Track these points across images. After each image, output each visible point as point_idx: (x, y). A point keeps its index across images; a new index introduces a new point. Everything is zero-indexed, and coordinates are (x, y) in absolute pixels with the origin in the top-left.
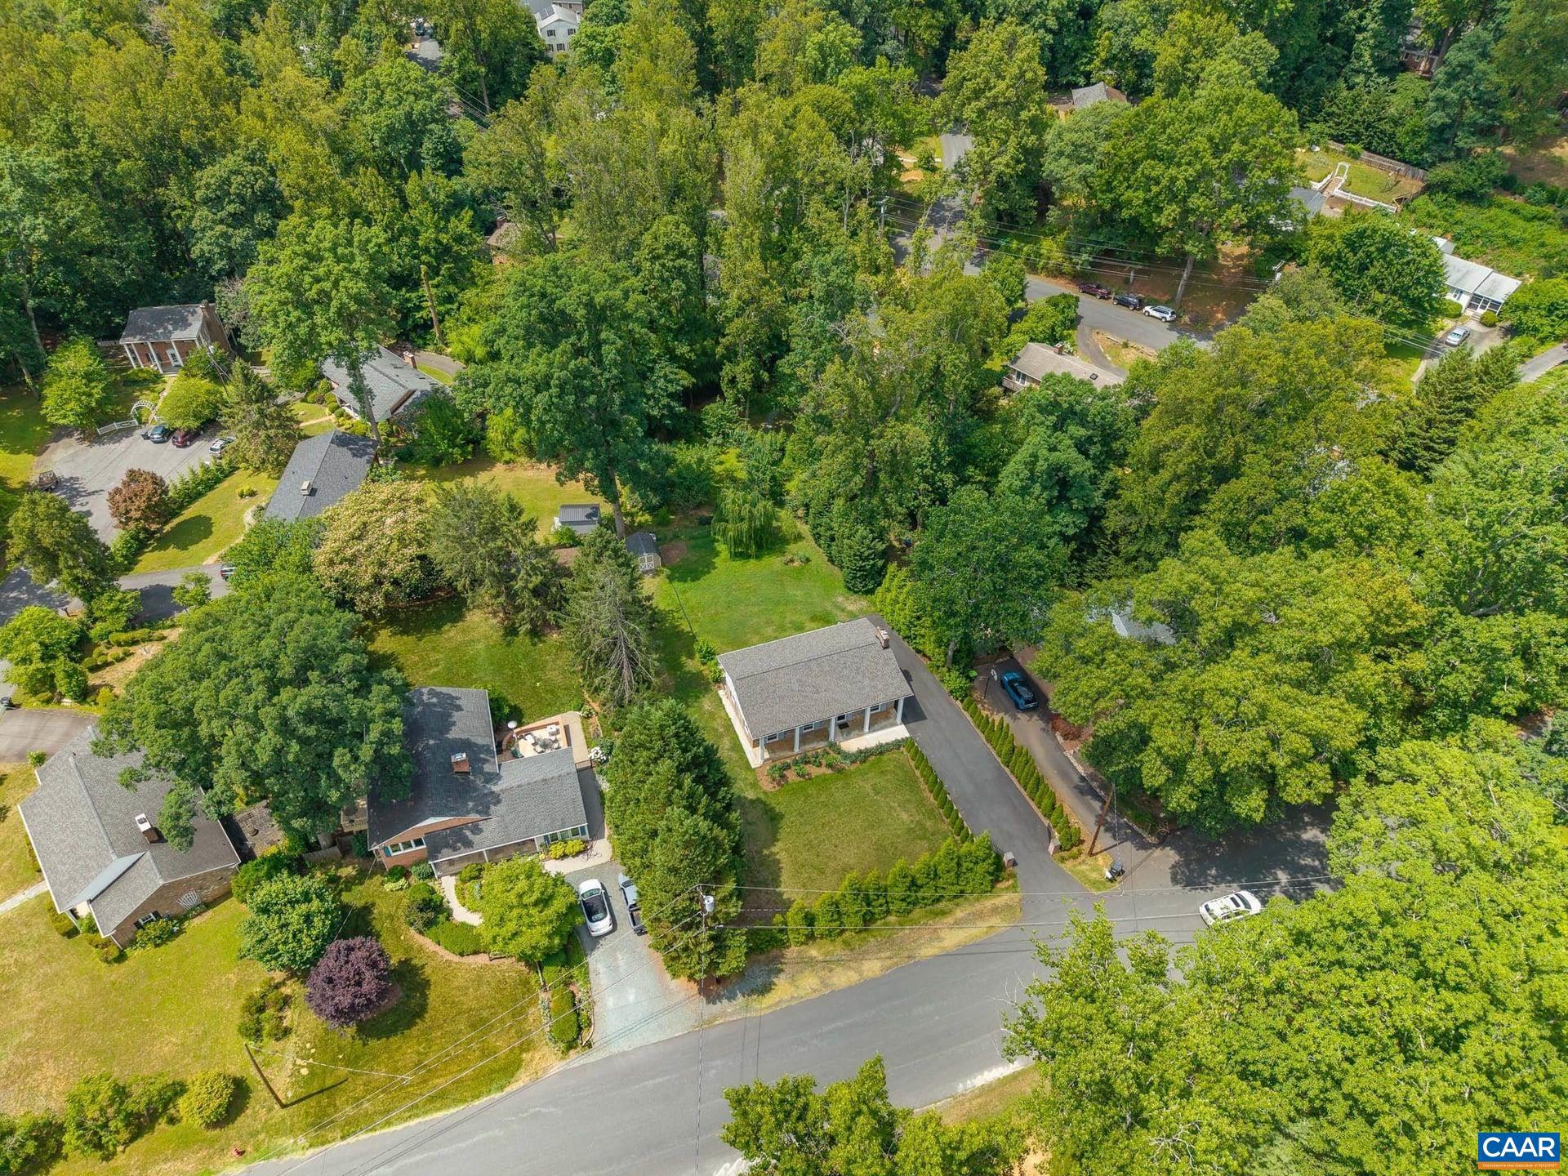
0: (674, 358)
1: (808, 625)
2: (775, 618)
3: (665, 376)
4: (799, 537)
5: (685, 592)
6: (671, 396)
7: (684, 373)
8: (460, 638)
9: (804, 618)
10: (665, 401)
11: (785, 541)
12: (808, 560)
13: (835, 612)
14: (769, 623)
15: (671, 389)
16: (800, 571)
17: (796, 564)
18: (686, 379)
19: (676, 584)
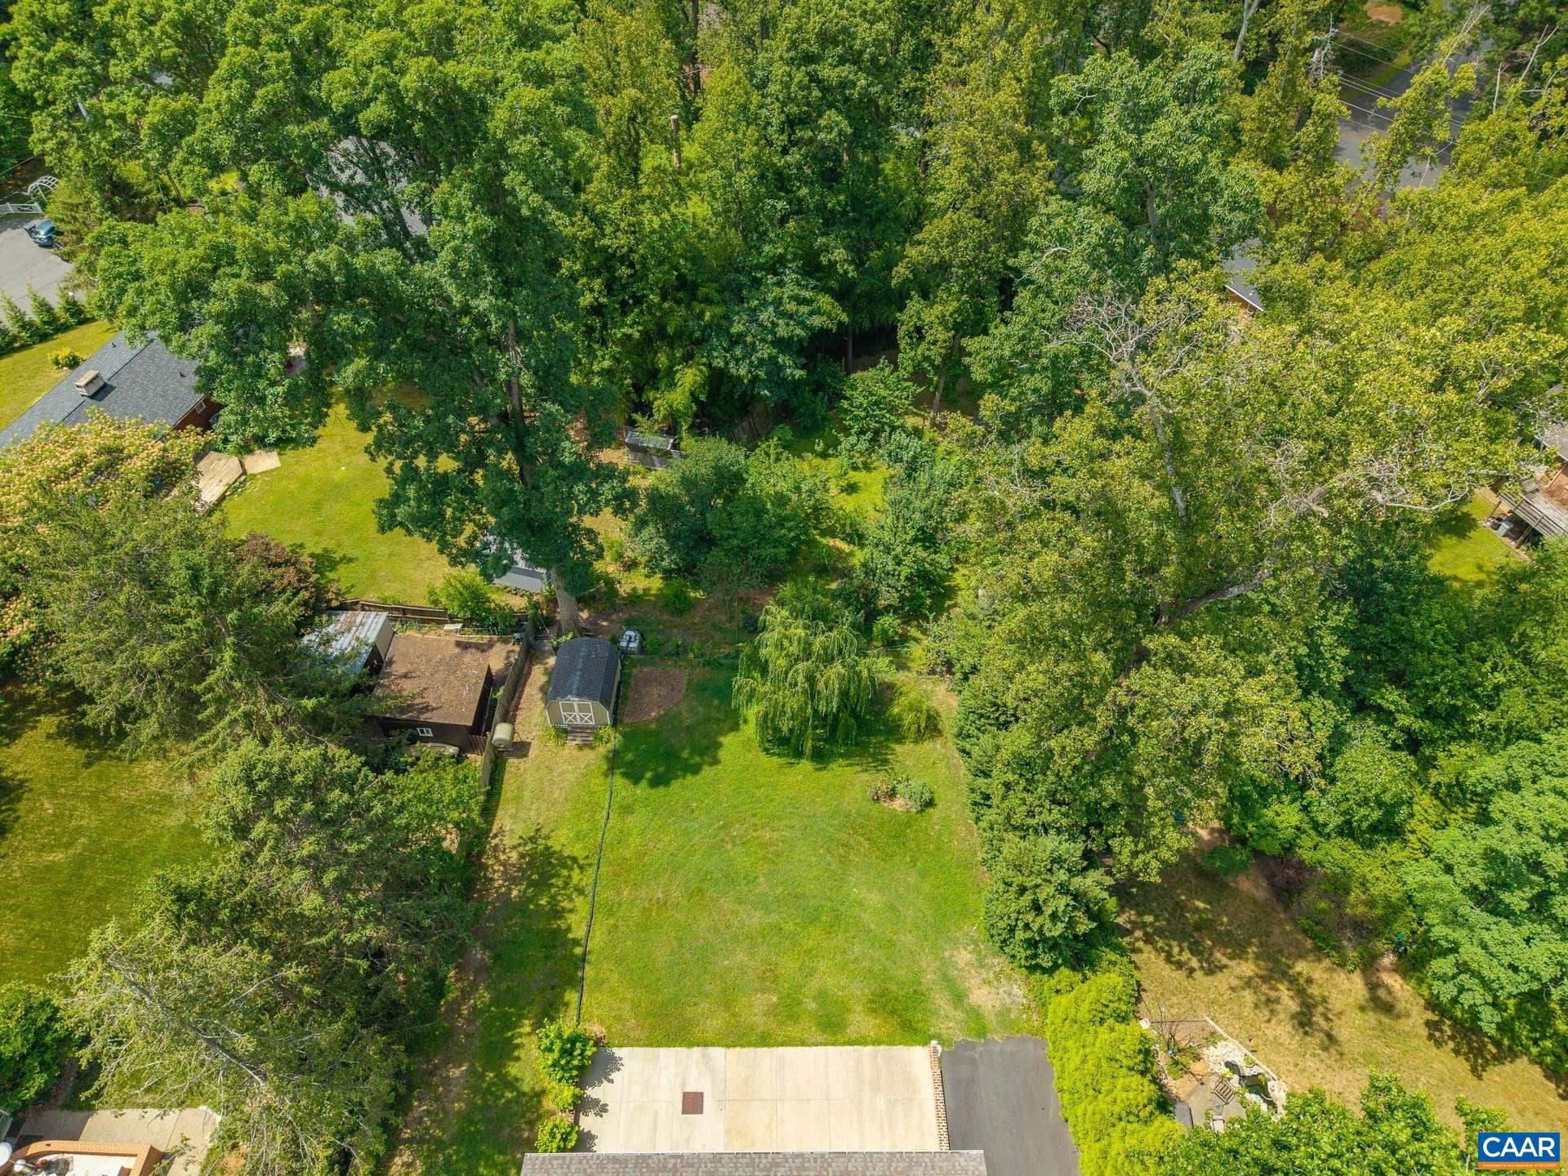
0: (813, 268)
1: (860, 1021)
2: (789, 965)
3: (778, 302)
4: (931, 727)
5: (627, 810)
6: (781, 344)
7: (825, 301)
8: (155, 785)
9: (860, 991)
10: (765, 351)
11: (895, 732)
12: (930, 803)
13: (941, 1000)
14: (769, 977)
15: (782, 331)
16: (899, 831)
17: (898, 804)
18: (828, 312)
19: (619, 781)
